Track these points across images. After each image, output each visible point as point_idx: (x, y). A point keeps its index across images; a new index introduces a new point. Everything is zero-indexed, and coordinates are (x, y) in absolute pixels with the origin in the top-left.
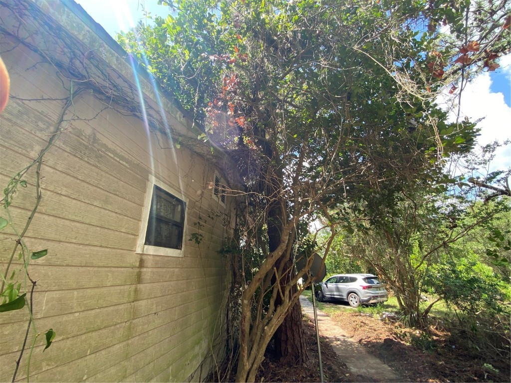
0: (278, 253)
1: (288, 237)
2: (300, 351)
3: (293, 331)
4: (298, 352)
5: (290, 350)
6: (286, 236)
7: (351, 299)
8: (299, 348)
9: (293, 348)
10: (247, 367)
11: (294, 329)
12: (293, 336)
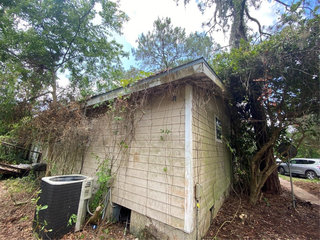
0: (270, 143)
1: (275, 137)
2: (278, 189)
3: (273, 180)
4: (277, 190)
5: (272, 188)
6: (274, 136)
7: (309, 175)
8: (277, 188)
9: (274, 188)
10: (257, 186)
11: (274, 179)
12: (274, 182)
